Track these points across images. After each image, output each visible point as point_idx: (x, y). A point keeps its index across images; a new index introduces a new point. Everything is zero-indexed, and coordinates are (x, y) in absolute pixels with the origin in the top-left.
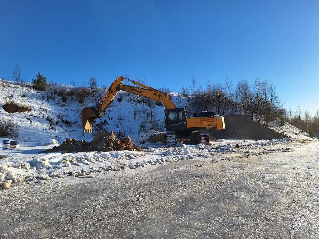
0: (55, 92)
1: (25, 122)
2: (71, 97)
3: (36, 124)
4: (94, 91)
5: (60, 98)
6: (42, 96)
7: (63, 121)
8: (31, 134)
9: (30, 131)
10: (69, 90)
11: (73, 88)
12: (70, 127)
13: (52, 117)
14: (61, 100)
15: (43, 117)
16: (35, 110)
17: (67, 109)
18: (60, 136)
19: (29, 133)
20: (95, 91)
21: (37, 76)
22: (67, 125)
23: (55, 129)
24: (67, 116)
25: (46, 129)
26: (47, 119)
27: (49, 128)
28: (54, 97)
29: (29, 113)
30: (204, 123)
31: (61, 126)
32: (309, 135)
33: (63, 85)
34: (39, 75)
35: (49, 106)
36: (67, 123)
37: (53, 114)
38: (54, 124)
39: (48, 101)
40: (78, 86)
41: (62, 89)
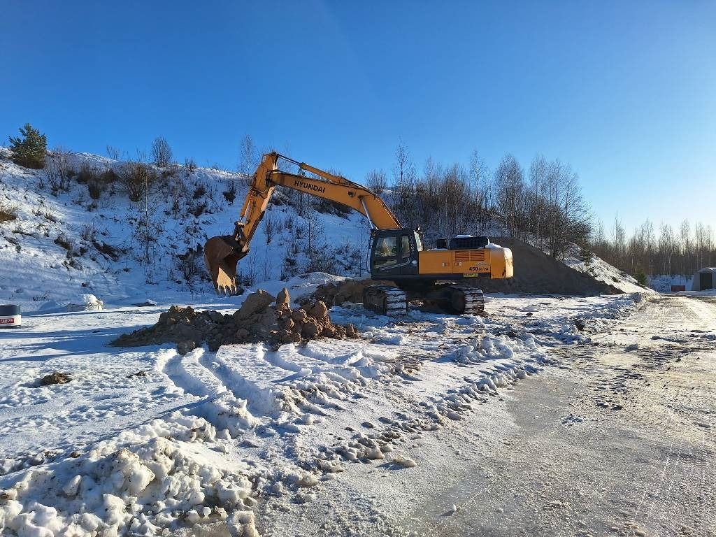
0: (70, 174)
1: (5, 249)
2: (109, 185)
3: (33, 255)
4: (165, 174)
5: (82, 189)
6: (38, 181)
7: (97, 246)
8: (21, 279)
9: (19, 270)
10: (104, 169)
11: (114, 165)
12: (115, 261)
13: (69, 235)
14: (87, 193)
15: (47, 235)
16: (25, 219)
17: (102, 216)
18: (95, 282)
19: (19, 277)
20: (169, 174)
21: (23, 132)
22: (107, 256)
23: (79, 267)
24: (104, 234)
25: (57, 267)
26: (58, 242)
27: (65, 263)
28: (69, 185)
29: (12, 226)
30: (460, 265)
31: (93, 260)
32: (636, 281)
33: (88, 156)
34: (28, 128)
35: (58, 208)
36: (107, 250)
37: (70, 227)
38: (76, 255)
39: (55, 195)
40: (125, 160)
41: (88, 168)
